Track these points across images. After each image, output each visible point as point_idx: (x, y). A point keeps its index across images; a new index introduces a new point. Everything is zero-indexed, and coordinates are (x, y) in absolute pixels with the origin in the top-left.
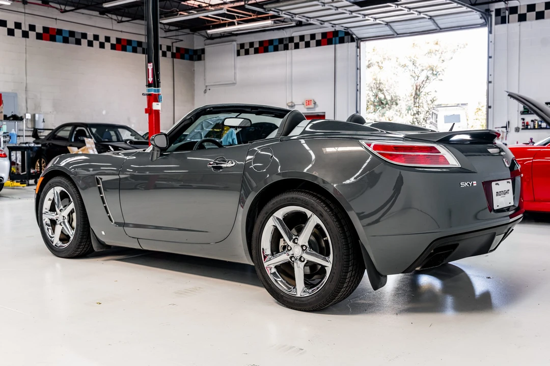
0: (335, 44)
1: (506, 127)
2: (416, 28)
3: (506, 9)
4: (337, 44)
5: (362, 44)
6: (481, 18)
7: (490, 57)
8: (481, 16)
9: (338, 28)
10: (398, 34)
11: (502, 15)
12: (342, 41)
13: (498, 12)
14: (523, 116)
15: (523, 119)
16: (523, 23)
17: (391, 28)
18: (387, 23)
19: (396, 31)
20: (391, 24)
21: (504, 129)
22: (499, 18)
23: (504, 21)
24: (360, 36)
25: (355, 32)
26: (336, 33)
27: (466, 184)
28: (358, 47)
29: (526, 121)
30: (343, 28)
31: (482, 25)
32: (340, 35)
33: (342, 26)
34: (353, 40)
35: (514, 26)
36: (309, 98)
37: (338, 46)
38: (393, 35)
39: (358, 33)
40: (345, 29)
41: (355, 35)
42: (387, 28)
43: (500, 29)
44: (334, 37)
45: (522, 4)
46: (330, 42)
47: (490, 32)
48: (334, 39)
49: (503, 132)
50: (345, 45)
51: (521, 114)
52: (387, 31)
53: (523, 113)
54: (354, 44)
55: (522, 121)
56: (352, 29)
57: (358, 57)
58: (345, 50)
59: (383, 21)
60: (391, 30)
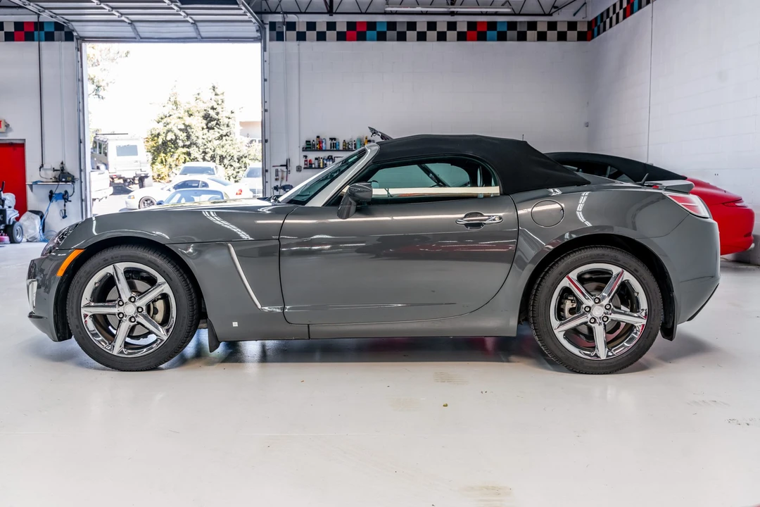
0: (39, 41)
1: (286, 166)
2: (170, 32)
3: (284, 23)
4: (42, 41)
5: (88, 48)
6: (257, 31)
7: (265, 80)
8: (258, 28)
9: (45, 17)
10: (141, 38)
11: (278, 30)
12: (50, 37)
13: (273, 26)
14: (305, 153)
15: (306, 157)
16: (302, 43)
17: (135, 29)
18: (132, 21)
19: (140, 34)
20: (136, 24)
21: (284, 168)
22: (274, 33)
23: (280, 37)
24: (82, 34)
25: (76, 28)
26: (39, 25)
28: (79, 49)
29: (308, 159)
30: (63, 20)
31: (255, 40)
32: (47, 29)
34: (69, 36)
35: (291, 45)
37: (43, 44)
38: (135, 38)
39: (80, 29)
41: (76, 32)
42: (129, 28)
43: (275, 46)
44: (36, 30)
45: (301, 20)
46: (29, 37)
47: (264, 49)
48: (36, 33)
49: (283, 171)
50: (56, 44)
51: (303, 151)
52: (127, 31)
53: (305, 149)
54: (72, 45)
55: (304, 159)
56: (73, 23)
57: (80, 63)
58: (56, 51)
59: (128, 18)
60: (134, 32)
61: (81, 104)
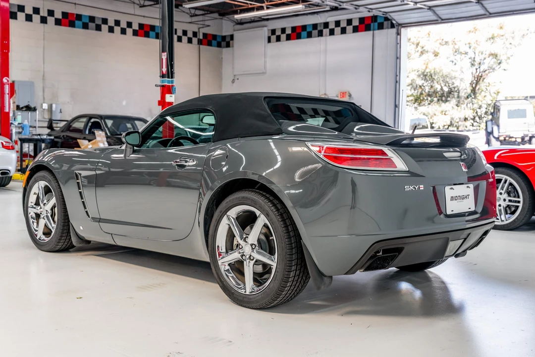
0: (374, 30)
2: (462, 12)
5: (403, 30)
9: (375, 13)
10: (442, 20)
12: (381, 27)
17: (434, 12)
18: (430, 7)
19: (441, 16)
20: (434, 9)
24: (400, 22)
25: (395, 17)
26: (374, 18)
27: (411, 188)
28: (398, 34)
30: (381, 13)
32: (379, 20)
33: (380, 11)
34: (393, 26)
37: (377, 32)
38: (437, 20)
39: (398, 18)
40: (383, 14)
41: (394, 20)
42: (430, 13)
44: (372, 22)
46: (368, 28)
48: (372, 24)
50: (384, 31)
52: (430, 16)
54: (394, 31)
56: (391, 14)
57: (399, 45)
58: (384, 36)
59: (425, 5)
60: (434, 15)
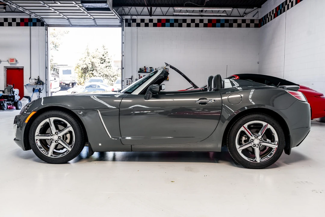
0: (30, 26)
1: (131, 79)
2: (84, 23)
3: (131, 19)
4: (31, 26)
5: (50, 29)
6: (120, 22)
7: (123, 43)
8: (120, 21)
9: (33, 16)
10: (72, 25)
11: (129, 22)
12: (35, 25)
13: (127, 20)
14: (139, 74)
15: (139, 75)
16: (139, 28)
17: (69, 21)
18: (68, 18)
19: (72, 23)
20: (70, 19)
21: (130, 80)
22: (127, 23)
23: (129, 25)
24: (48, 23)
25: (46, 21)
26: (30, 20)
29: (141, 76)
30: (40, 18)
31: (119, 26)
32: (34, 21)
34: (42, 24)
35: (134, 29)
36: (12, 58)
37: (32, 27)
38: (70, 25)
39: (47, 21)
41: (45, 22)
42: (67, 21)
43: (127, 29)
44: (29, 22)
45: (138, 18)
46: (26, 25)
47: (123, 30)
48: (29, 23)
49: (130, 81)
50: (37, 27)
51: (138, 72)
52: (66, 22)
53: (139, 72)
54: (44, 28)
55: (139, 76)
56: (44, 19)
58: (37, 30)
59: (66, 17)
60: (69, 23)
61: (47, 52)
